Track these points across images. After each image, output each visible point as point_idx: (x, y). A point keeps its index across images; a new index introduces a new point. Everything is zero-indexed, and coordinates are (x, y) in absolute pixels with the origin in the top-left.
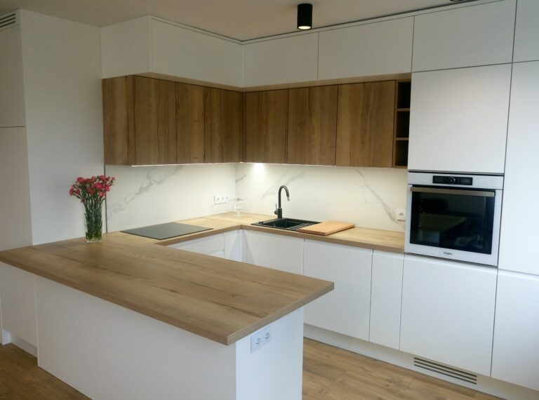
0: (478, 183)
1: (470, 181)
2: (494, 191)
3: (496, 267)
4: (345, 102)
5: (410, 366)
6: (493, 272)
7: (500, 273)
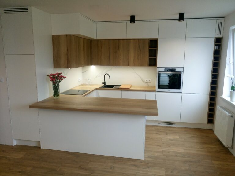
0: (177, 70)
1: (175, 70)
2: (181, 72)
3: (181, 93)
4: (132, 45)
5: (157, 124)
6: (181, 94)
7: (183, 94)
